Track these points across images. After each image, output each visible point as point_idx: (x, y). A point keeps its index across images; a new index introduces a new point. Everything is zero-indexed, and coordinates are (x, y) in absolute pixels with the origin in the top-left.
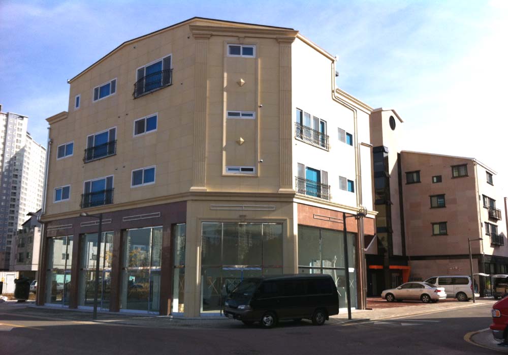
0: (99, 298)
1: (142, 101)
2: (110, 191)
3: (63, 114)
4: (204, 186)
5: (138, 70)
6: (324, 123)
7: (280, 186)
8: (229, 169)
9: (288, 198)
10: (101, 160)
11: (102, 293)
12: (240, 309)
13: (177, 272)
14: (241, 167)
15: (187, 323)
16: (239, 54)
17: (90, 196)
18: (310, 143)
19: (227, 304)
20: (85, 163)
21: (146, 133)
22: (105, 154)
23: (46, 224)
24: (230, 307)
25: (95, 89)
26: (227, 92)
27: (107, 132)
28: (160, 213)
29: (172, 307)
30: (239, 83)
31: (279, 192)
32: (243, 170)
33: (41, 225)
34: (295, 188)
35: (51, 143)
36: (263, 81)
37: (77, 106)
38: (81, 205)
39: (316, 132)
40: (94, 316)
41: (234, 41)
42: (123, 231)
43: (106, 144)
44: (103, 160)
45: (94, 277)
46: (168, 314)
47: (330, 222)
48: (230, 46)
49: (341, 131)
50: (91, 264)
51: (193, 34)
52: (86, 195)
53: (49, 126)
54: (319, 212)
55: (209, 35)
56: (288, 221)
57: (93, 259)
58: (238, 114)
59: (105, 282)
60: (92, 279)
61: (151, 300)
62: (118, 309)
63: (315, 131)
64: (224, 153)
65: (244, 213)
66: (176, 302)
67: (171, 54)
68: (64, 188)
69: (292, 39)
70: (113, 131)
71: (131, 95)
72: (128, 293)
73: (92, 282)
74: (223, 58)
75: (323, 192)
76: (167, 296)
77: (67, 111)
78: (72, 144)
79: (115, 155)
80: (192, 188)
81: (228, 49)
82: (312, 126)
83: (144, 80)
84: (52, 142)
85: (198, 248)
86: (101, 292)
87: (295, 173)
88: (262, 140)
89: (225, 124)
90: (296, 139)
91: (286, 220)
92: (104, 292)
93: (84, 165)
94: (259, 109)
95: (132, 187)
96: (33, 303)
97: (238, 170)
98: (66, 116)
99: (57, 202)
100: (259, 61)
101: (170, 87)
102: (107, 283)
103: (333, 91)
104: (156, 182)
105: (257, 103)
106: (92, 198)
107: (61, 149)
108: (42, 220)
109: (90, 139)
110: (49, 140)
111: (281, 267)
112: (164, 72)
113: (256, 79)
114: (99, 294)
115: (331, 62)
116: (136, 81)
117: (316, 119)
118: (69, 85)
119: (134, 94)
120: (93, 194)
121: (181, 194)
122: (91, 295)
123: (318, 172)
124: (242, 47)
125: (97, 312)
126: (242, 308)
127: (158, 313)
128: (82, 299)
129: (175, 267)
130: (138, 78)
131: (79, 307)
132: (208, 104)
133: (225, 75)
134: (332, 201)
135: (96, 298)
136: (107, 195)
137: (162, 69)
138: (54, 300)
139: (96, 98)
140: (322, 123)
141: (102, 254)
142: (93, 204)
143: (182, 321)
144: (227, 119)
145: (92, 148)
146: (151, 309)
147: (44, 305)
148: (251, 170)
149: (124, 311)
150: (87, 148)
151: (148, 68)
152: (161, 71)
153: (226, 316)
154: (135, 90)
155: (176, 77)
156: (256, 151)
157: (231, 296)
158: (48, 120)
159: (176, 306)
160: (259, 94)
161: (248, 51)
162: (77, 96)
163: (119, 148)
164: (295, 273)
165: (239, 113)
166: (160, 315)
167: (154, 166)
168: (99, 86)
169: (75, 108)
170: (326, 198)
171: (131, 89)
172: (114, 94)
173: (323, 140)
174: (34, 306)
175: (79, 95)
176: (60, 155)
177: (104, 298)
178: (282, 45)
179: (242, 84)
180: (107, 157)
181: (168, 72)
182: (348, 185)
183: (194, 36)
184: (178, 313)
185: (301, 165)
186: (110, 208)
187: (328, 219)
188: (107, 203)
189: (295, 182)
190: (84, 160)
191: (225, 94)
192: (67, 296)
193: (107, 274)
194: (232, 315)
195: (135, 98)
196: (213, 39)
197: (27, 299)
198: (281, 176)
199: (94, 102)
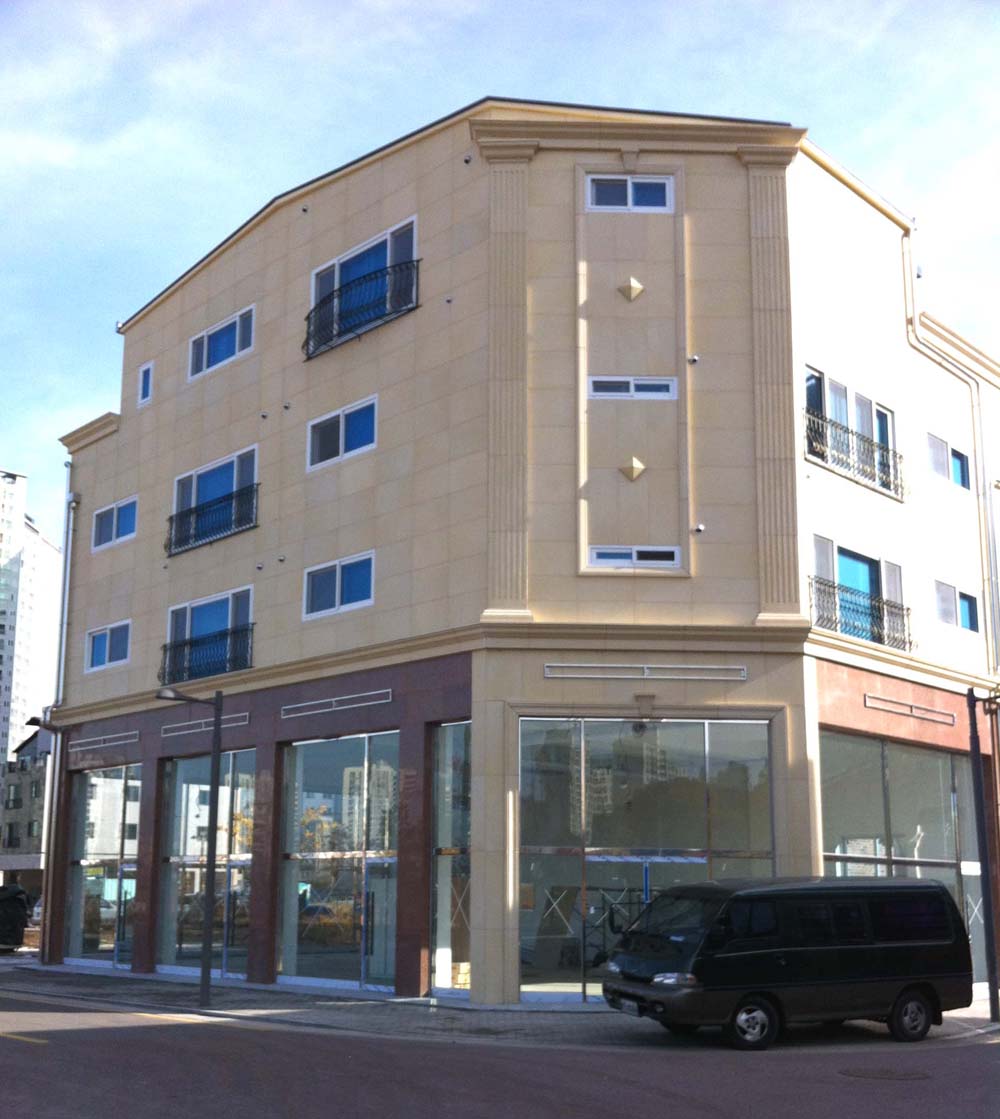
0: (217, 941)
1: (330, 365)
2: (242, 633)
3: (108, 419)
4: (523, 607)
5: (317, 275)
6: (886, 416)
7: (759, 604)
8: (601, 556)
9: (787, 644)
10: (215, 545)
11: (226, 926)
12: (662, 987)
13: (445, 866)
14: (636, 549)
15: (485, 1024)
16: (624, 202)
17: (187, 650)
18: (849, 474)
19: (614, 967)
20: (170, 556)
21: (345, 457)
22: (227, 526)
23: (67, 733)
24: (627, 977)
25: (194, 342)
26: (588, 318)
27: (232, 463)
28: (390, 690)
29: (432, 970)
30: (625, 291)
31: (758, 625)
32: (644, 556)
33: (53, 737)
34: (807, 611)
35: (75, 504)
36: (696, 283)
37: (145, 394)
38: (161, 677)
39: (866, 440)
40: (203, 997)
41: (607, 166)
42: (283, 745)
43: (229, 497)
44: (222, 543)
45: (204, 886)
46: (423, 990)
47: (912, 719)
48: (593, 180)
49: (937, 443)
50: (193, 848)
51: (483, 148)
52: (175, 648)
53: (69, 458)
54: (878, 687)
55: (528, 147)
56: (788, 712)
57: (199, 836)
58: (622, 387)
59: (233, 897)
60: (197, 889)
61: (369, 951)
62: (270, 976)
63: (862, 438)
64: (583, 505)
65: (649, 689)
66: (443, 956)
67: (414, 218)
68: (113, 631)
69: (787, 155)
70: (247, 460)
71: (299, 350)
72: (302, 927)
73: (196, 897)
74: (574, 215)
75: (890, 628)
76: (416, 938)
77: (117, 411)
78: (133, 504)
79: (255, 527)
80: (488, 612)
81: (588, 191)
82: (854, 424)
83: (336, 301)
84: (78, 503)
85: (510, 795)
86: (220, 925)
87: (807, 565)
88: (701, 466)
89: (583, 418)
90: (806, 459)
91: (781, 710)
92: (231, 923)
93: (168, 561)
94: (689, 369)
95: (306, 617)
96: (33, 955)
97: (628, 556)
98: (113, 427)
99: (95, 669)
100: (687, 222)
101: (412, 315)
102: (238, 902)
103: (910, 322)
104: (376, 601)
105: (680, 349)
106: (191, 654)
107: (104, 520)
108: (54, 723)
109: (184, 485)
110: (70, 497)
111: (771, 855)
112: (395, 271)
113: (679, 277)
114: (216, 932)
115: (902, 232)
116: (312, 305)
117: (864, 404)
118: (121, 338)
119: (306, 343)
120: (194, 643)
121: (454, 631)
122: (196, 932)
123: (874, 566)
124: (630, 181)
125: (213, 983)
126: (667, 981)
127: (392, 989)
128: (171, 945)
129: (439, 852)
130: (316, 298)
131: (159, 968)
132: (530, 356)
133: (583, 267)
134: (915, 653)
135: (208, 941)
136: (234, 644)
137: (388, 265)
138: (91, 947)
139: (197, 368)
140: (882, 417)
141: (223, 820)
142: (195, 674)
143: (466, 1015)
144: (590, 402)
145: (190, 511)
146: (369, 979)
147: (61, 963)
148: (669, 556)
149: (289, 980)
150: (174, 512)
151: (344, 266)
152: (386, 268)
153: (612, 1006)
154: (308, 333)
155: (430, 283)
156: (682, 501)
157: (624, 943)
158: (67, 440)
159: (446, 972)
160: (688, 323)
161: (651, 194)
162: (144, 368)
163: (266, 505)
164: (814, 875)
165: (628, 383)
166: (398, 994)
167: (370, 554)
168: (204, 333)
169: (140, 400)
170: (901, 644)
171: (297, 329)
172: (247, 351)
173: (884, 466)
174: (35, 965)
175: (150, 365)
176: (102, 536)
177: (231, 941)
178: (756, 172)
179: (634, 294)
180: (235, 534)
181: (407, 268)
182: (961, 607)
183: (487, 153)
184: (452, 991)
185: (822, 543)
186: (244, 681)
187: (907, 711)
188: (234, 668)
189: (807, 594)
190: (168, 546)
191: (583, 325)
192: (127, 936)
193: (237, 877)
194: (633, 1004)
195: (309, 358)
196: (544, 162)
197: (20, 943)
198: (762, 574)
199: (190, 379)
